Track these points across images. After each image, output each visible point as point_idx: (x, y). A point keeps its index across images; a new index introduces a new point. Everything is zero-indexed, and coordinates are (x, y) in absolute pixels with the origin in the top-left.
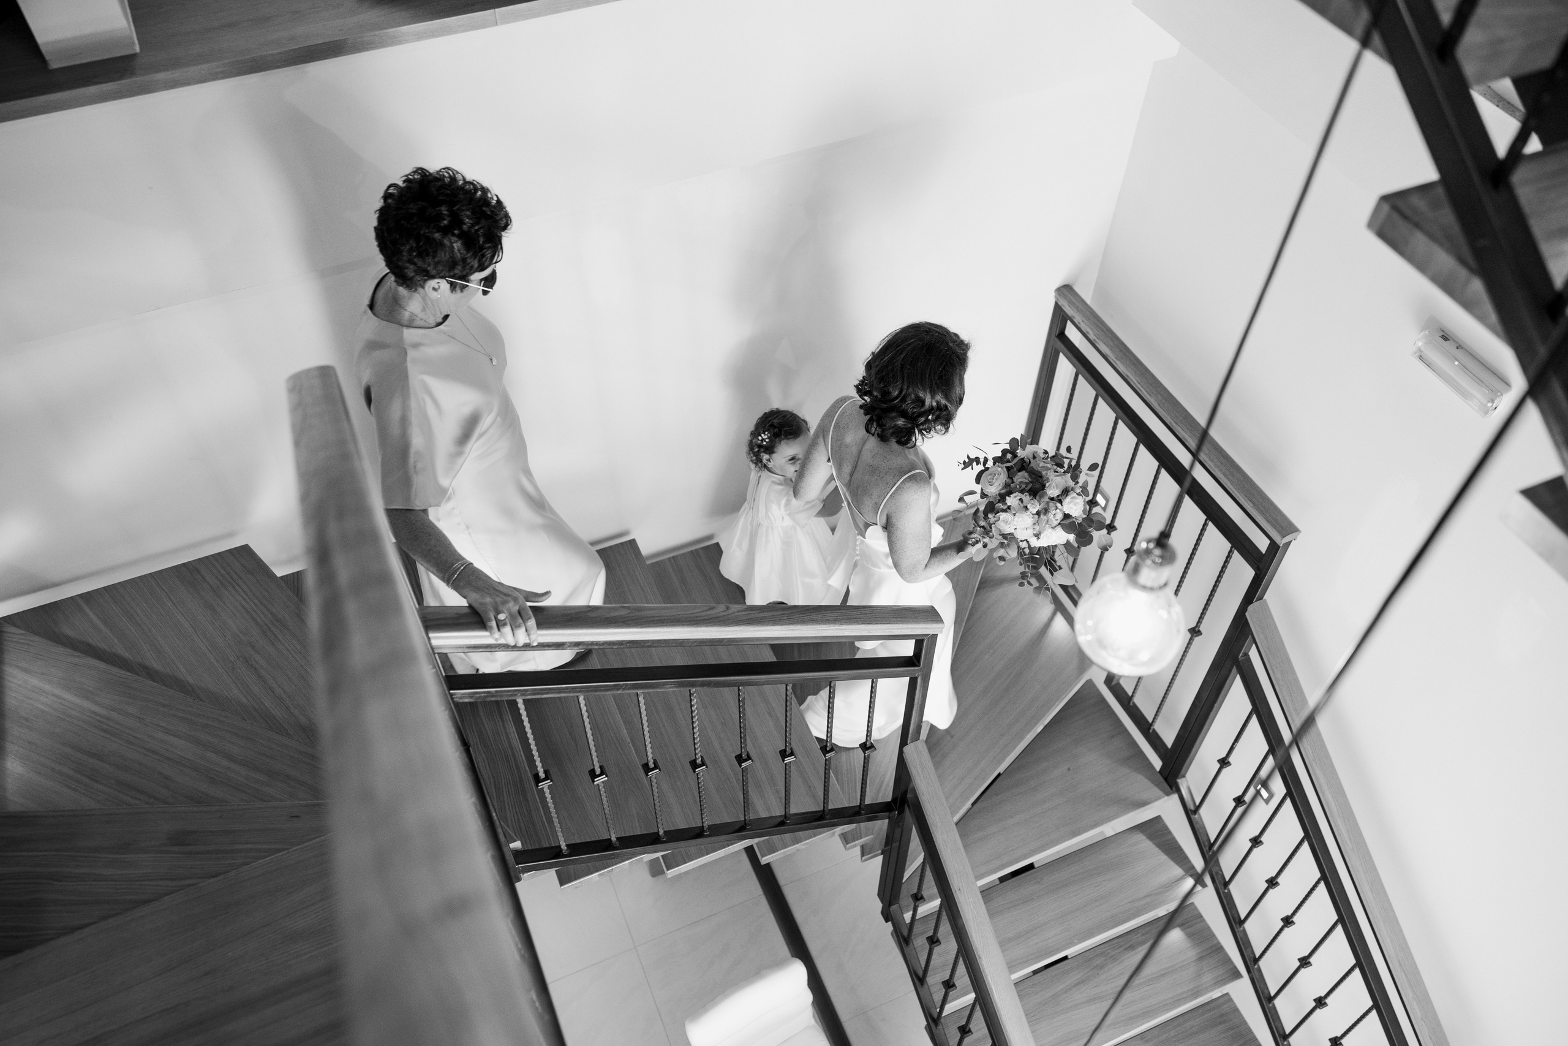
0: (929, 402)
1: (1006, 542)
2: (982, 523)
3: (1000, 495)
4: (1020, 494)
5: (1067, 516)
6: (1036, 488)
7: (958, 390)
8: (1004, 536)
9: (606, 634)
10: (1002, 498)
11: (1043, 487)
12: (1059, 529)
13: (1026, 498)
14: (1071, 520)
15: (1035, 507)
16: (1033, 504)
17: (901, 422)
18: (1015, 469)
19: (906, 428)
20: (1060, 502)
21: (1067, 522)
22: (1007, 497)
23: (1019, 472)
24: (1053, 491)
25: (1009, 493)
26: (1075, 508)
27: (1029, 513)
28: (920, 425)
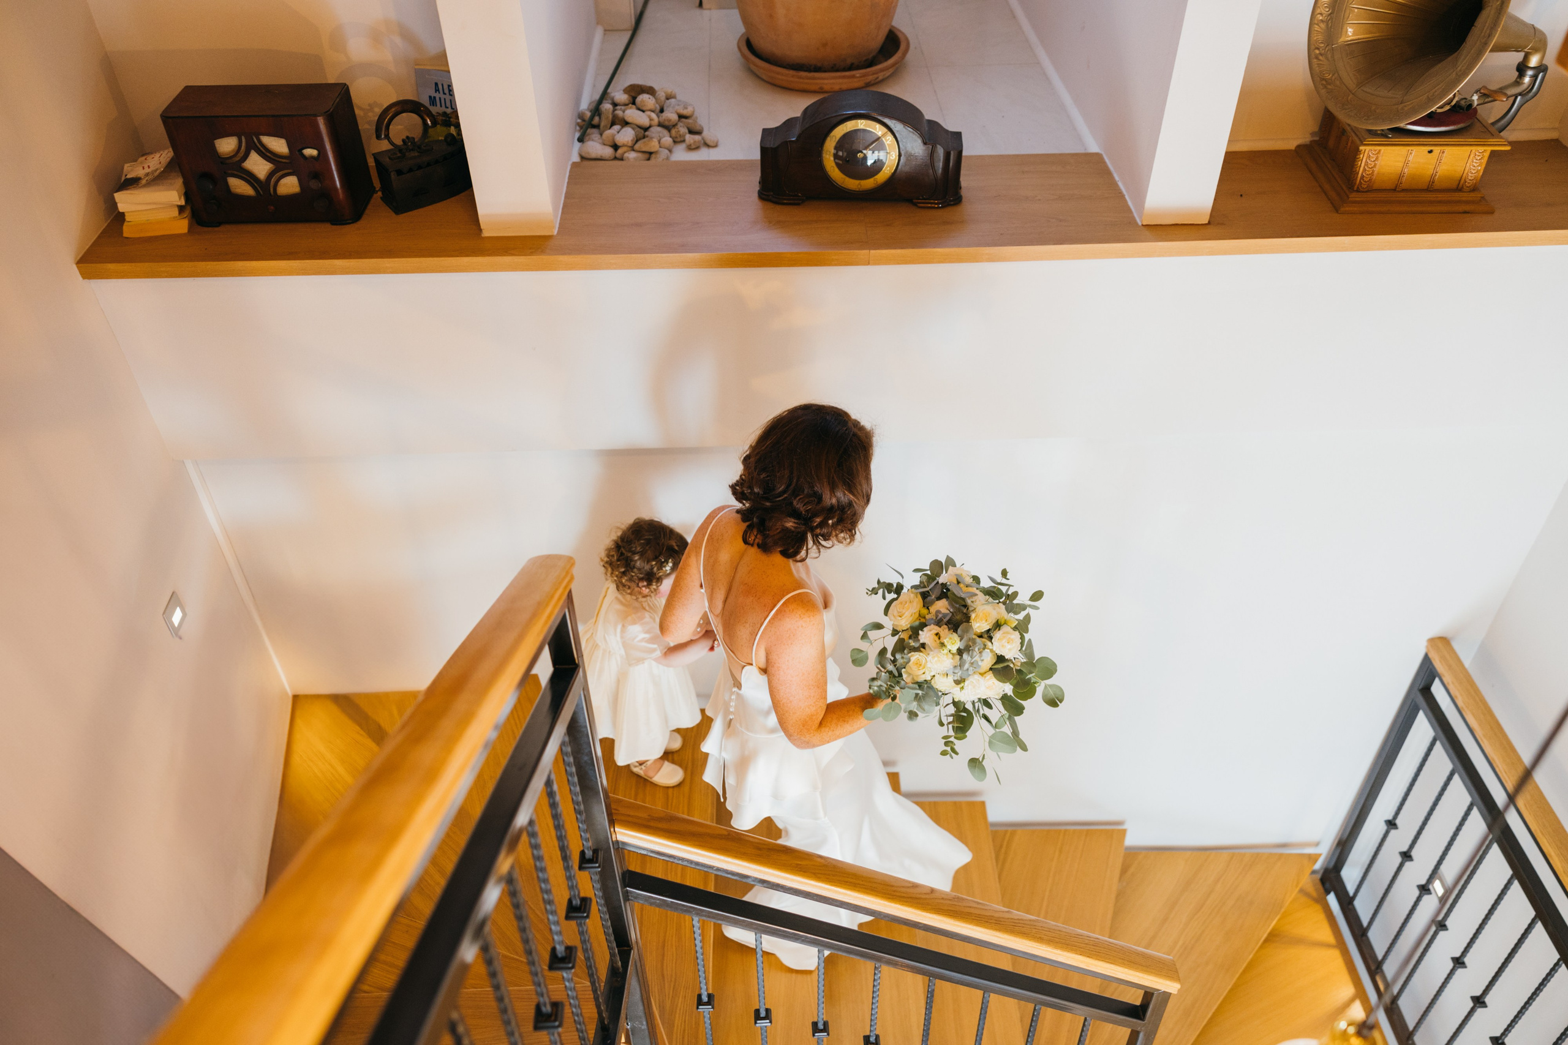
0: (830, 500)
1: (920, 692)
2: (890, 667)
3: (912, 628)
4: (937, 628)
5: (1000, 659)
6: (958, 620)
7: (865, 486)
8: (920, 685)
9: (792, 880)
10: (915, 631)
11: (967, 619)
12: (990, 675)
13: (944, 631)
14: (1005, 664)
15: (953, 642)
16: (951, 639)
17: (790, 524)
18: (933, 597)
19: (798, 533)
20: (990, 638)
21: (1001, 667)
22: (920, 632)
23: (937, 600)
24: (979, 624)
25: (923, 626)
26: (1009, 646)
27: (946, 651)
28: (817, 527)
